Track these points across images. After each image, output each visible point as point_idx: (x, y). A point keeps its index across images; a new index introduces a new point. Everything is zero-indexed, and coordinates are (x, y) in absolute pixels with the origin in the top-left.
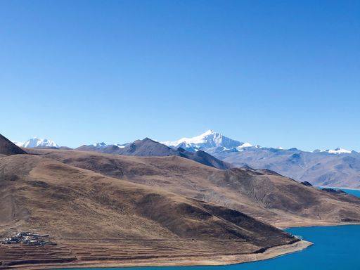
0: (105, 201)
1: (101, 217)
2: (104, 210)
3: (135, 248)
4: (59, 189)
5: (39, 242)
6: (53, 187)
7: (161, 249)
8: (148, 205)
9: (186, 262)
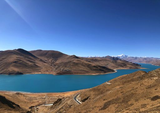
0: (83, 65)
1: (81, 67)
2: (82, 66)
3: (83, 72)
4: (77, 63)
5: (69, 71)
6: (76, 63)
7: (87, 72)
8: (89, 66)
9: (90, 74)
